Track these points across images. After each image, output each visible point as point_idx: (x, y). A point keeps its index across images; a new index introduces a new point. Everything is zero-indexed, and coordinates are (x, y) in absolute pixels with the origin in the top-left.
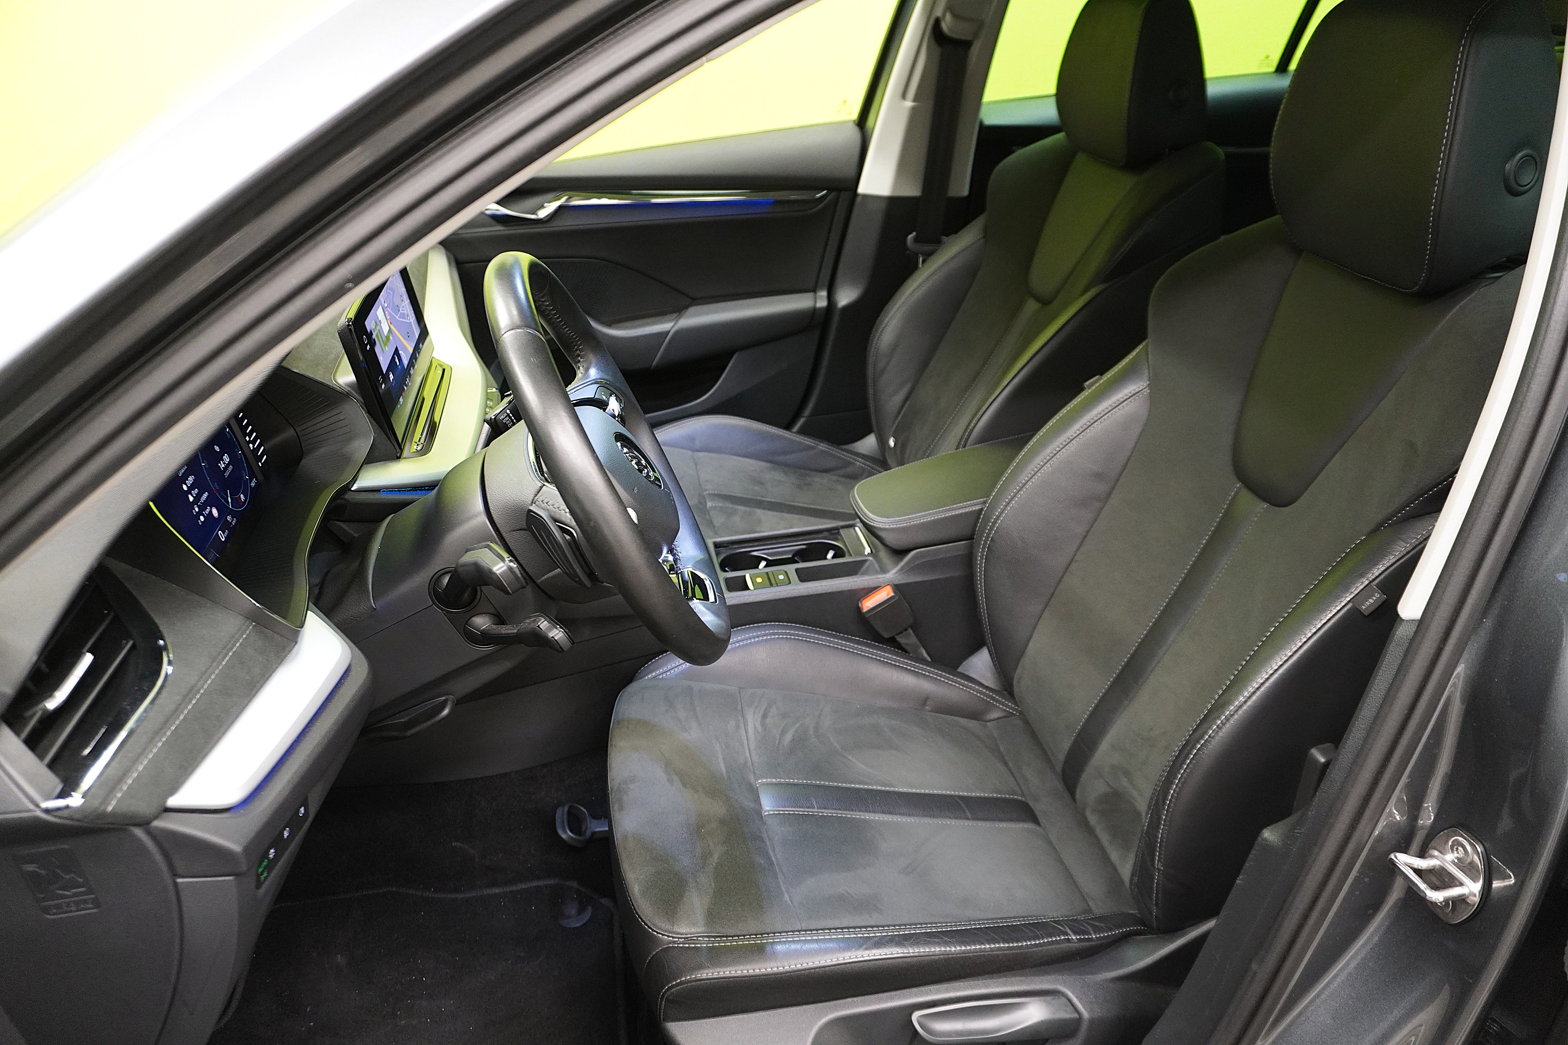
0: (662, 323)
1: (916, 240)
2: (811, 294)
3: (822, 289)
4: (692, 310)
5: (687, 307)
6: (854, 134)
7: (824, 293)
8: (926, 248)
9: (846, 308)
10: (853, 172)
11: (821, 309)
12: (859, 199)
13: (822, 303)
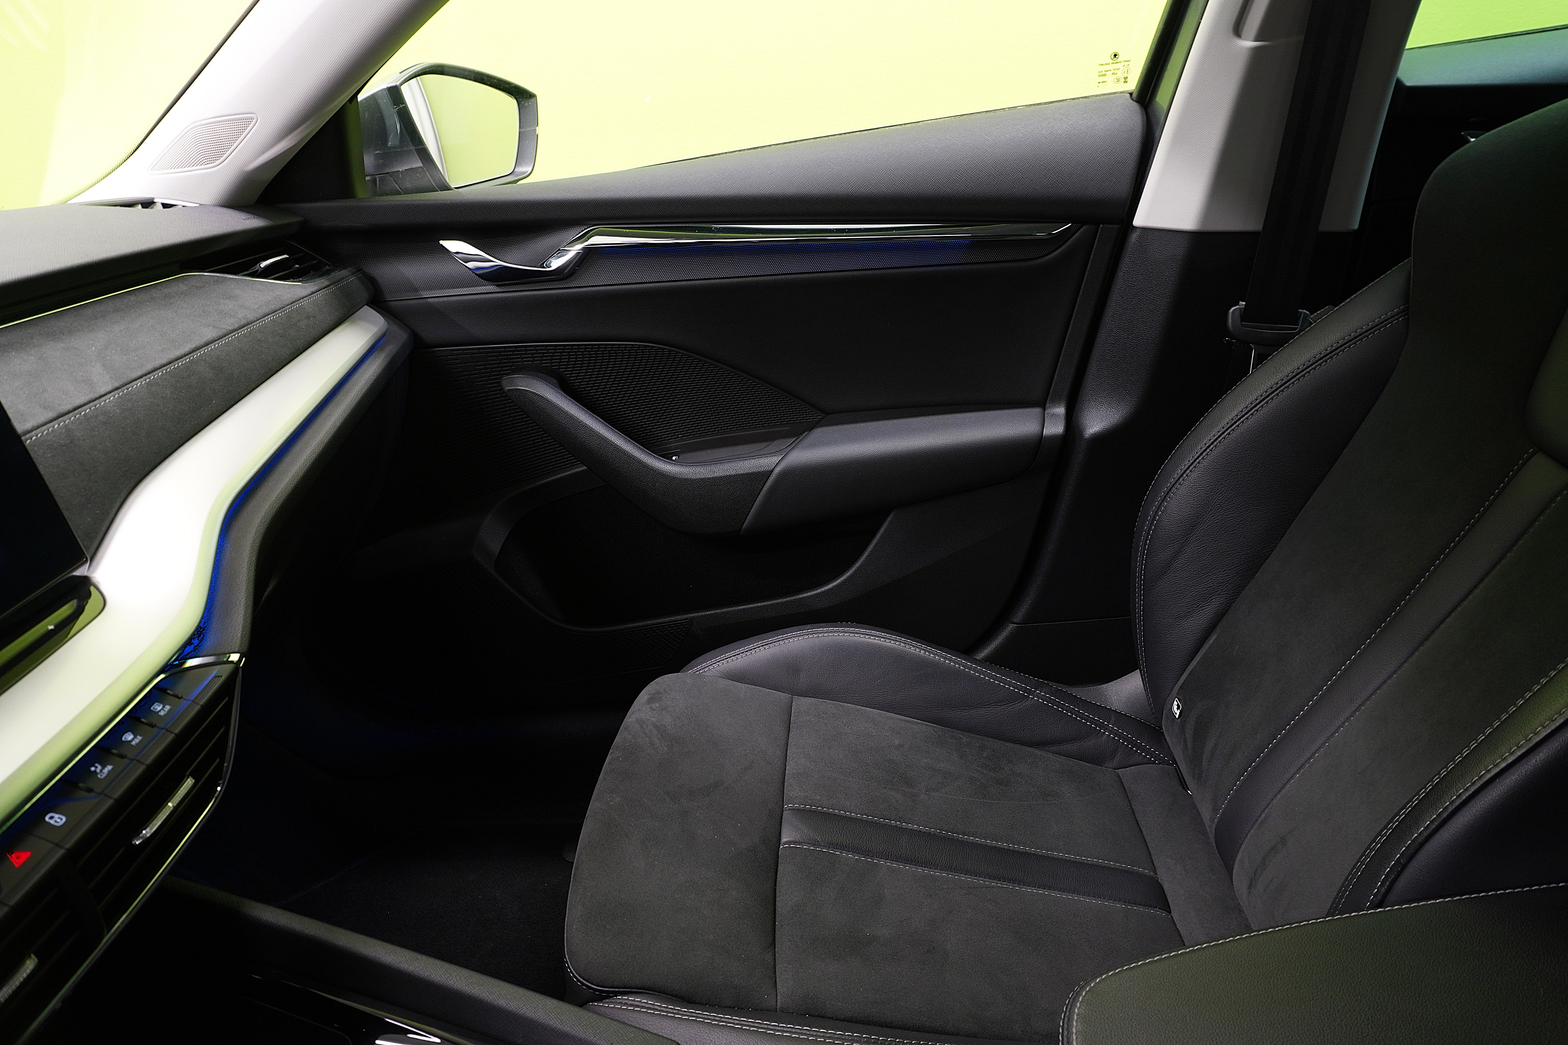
0: (762, 456)
1: (1245, 315)
2: (1037, 411)
3: (1056, 401)
4: (819, 433)
5: (811, 428)
6: (1133, 116)
7: (1061, 410)
8: (1268, 332)
9: (1100, 439)
10: (1124, 188)
11: (1053, 438)
12: (1134, 237)
13: (1055, 428)
